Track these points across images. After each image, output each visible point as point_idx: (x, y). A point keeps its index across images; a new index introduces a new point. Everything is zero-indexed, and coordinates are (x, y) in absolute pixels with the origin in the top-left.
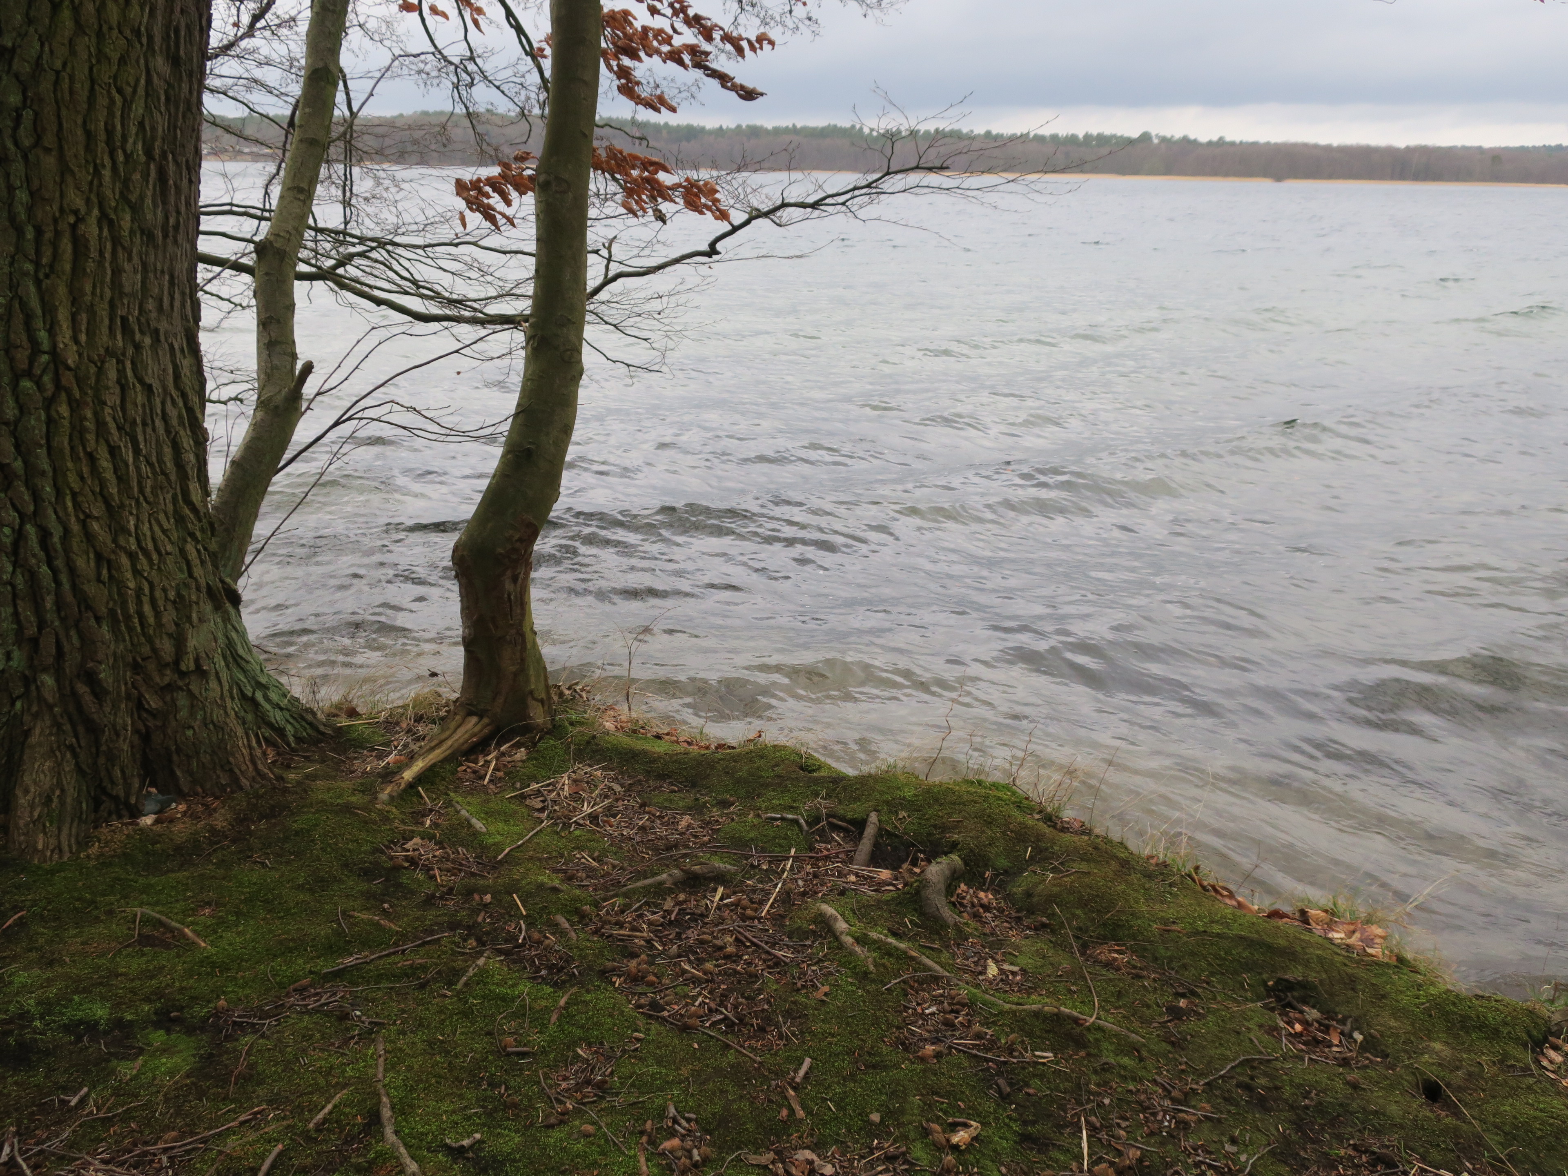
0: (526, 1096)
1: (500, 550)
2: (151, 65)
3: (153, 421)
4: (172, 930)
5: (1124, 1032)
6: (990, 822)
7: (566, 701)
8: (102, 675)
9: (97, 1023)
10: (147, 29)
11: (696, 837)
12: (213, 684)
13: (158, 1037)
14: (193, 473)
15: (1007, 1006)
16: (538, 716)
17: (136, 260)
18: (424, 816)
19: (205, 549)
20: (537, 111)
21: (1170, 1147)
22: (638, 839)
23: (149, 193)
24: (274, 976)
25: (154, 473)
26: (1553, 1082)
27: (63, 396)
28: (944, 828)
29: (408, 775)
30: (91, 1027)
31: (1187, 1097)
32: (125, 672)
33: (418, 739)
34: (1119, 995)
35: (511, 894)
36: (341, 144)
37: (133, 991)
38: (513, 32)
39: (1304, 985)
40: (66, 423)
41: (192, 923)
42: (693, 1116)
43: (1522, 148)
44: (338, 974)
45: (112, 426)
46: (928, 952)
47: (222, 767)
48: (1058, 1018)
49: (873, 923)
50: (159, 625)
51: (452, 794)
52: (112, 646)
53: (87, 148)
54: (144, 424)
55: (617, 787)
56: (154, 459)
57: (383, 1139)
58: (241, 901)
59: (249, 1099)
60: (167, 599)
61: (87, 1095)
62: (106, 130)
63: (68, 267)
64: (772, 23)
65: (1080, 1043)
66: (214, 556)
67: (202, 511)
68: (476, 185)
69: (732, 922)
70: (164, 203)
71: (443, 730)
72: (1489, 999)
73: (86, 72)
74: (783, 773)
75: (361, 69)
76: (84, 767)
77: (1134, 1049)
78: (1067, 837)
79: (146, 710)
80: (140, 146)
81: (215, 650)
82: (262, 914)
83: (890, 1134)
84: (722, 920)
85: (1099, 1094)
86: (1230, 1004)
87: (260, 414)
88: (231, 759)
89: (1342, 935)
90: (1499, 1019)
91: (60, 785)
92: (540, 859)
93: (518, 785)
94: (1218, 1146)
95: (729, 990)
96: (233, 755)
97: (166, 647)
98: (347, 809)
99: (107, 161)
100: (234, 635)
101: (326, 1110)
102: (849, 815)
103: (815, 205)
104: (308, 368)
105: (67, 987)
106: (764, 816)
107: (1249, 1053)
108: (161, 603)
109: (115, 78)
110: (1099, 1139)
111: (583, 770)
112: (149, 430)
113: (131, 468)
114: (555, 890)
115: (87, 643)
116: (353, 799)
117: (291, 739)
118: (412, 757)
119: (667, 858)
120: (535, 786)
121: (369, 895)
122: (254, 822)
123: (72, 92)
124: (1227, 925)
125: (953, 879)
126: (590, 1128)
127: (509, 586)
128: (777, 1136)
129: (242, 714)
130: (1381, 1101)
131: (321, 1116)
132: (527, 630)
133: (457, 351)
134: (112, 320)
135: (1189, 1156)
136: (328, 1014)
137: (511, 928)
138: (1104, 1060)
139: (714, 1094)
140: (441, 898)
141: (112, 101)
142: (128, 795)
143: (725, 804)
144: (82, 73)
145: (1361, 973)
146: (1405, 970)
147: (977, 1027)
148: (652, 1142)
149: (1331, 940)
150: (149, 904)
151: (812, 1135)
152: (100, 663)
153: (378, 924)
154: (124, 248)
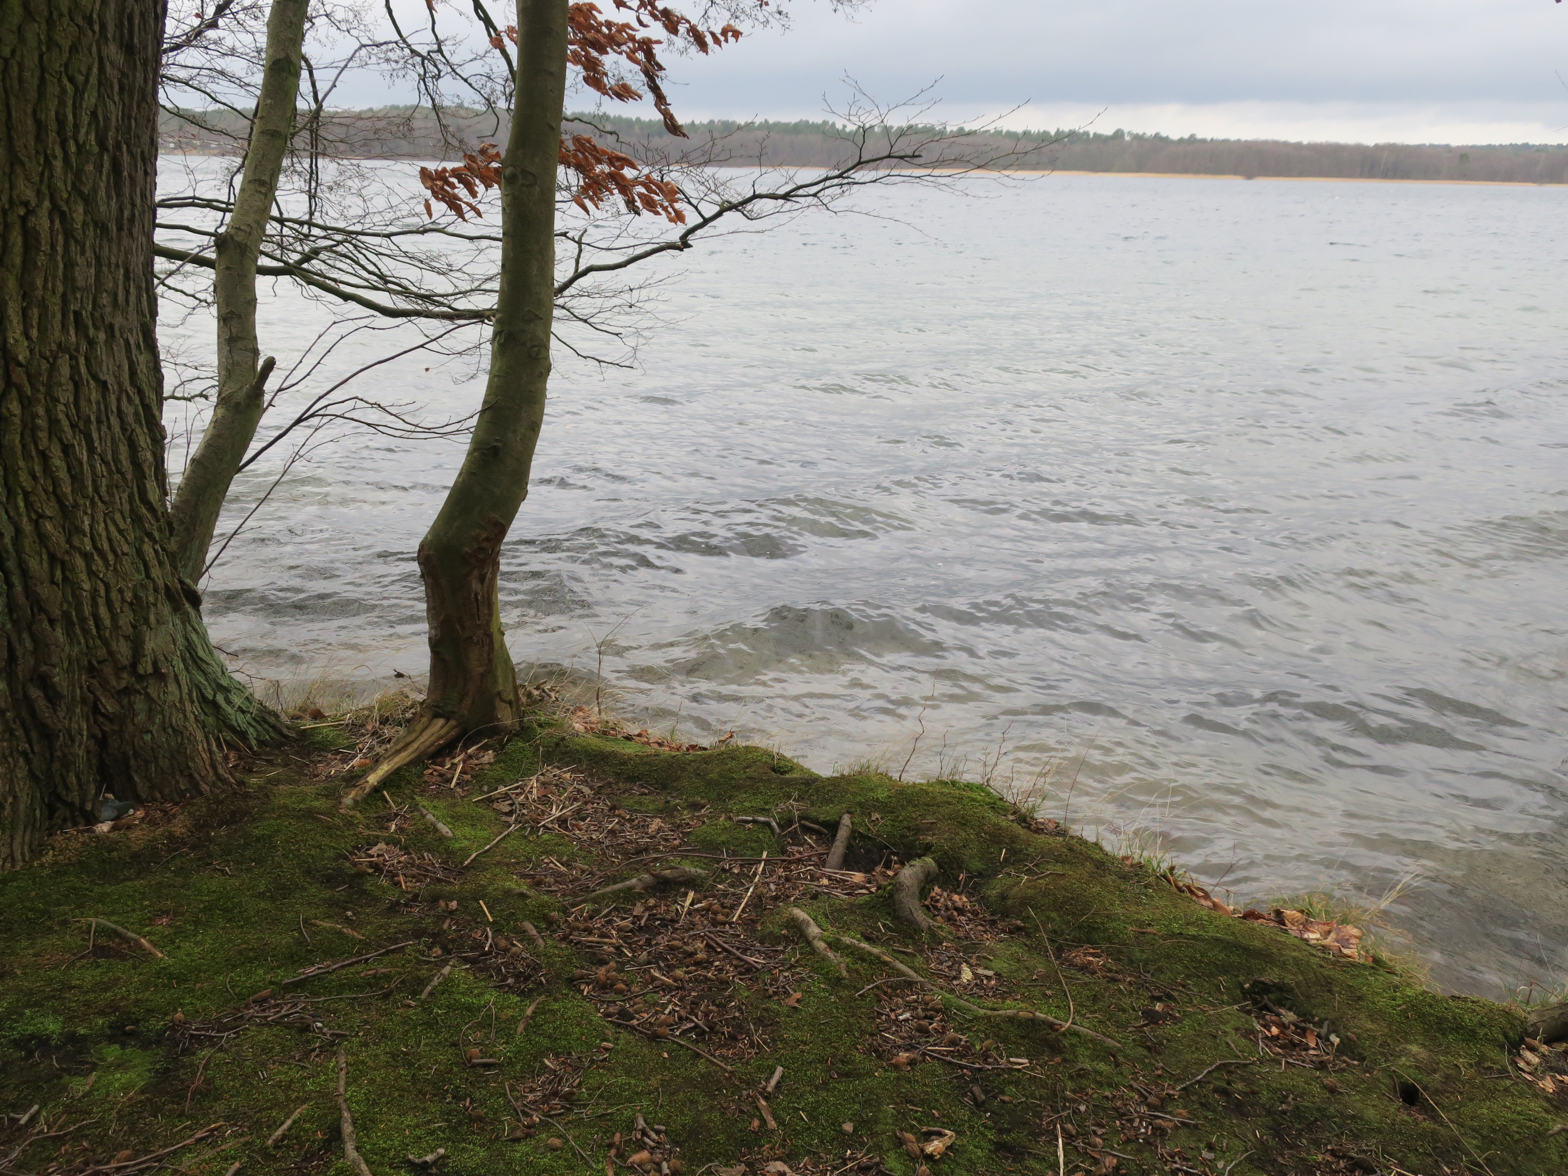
0: (492, 1109)
1: (467, 549)
2: (104, 53)
3: (108, 419)
4: (127, 940)
5: (1100, 1037)
6: (964, 823)
7: (535, 702)
8: (56, 679)
9: (49, 1038)
10: (99, 16)
11: (666, 840)
12: (172, 687)
13: (112, 1052)
14: (150, 472)
15: (982, 1012)
16: (506, 718)
17: (89, 253)
18: (389, 820)
19: (163, 549)
20: (502, 104)
21: (1146, 1154)
22: (607, 843)
23: (103, 185)
24: (232, 987)
25: (110, 472)
26: (1530, 1084)
27: (14, 393)
28: (918, 830)
29: (373, 779)
30: (43, 1042)
31: (1165, 1102)
32: (80, 675)
33: (382, 742)
34: (1095, 999)
35: (477, 901)
36: (306, 134)
37: (87, 1004)
38: (481, 24)
39: (1280, 988)
40: (17, 420)
41: (149, 933)
42: (663, 1128)
43: (1490, 147)
44: (298, 985)
45: (65, 423)
46: (901, 957)
47: (181, 772)
48: (1033, 1023)
49: (846, 928)
50: (116, 627)
51: (418, 798)
52: (67, 649)
53: (38, 138)
54: (99, 421)
55: (586, 790)
56: (109, 457)
57: (344, 1156)
58: (200, 911)
59: (206, 1115)
60: (123, 600)
61: (38, 1112)
62: (57, 119)
63: (18, 261)
64: (742, 17)
65: (1055, 1048)
66: (172, 556)
67: (160, 510)
68: (441, 175)
69: (703, 927)
70: (118, 195)
71: (409, 733)
72: (1465, 1000)
73: (36, 60)
74: (755, 775)
75: (326, 61)
76: (38, 773)
77: (1110, 1055)
78: (1042, 838)
79: (103, 715)
80: (92, 137)
81: (174, 653)
82: (222, 923)
83: (863, 1144)
84: (692, 926)
85: (1074, 1101)
86: (1205, 1007)
87: (220, 412)
88: (191, 764)
89: (1318, 936)
90: (1476, 1020)
91: (12, 792)
92: (507, 865)
93: (485, 788)
94: (1195, 1153)
95: (701, 998)
96: (193, 760)
97: (123, 650)
98: (310, 814)
99: (58, 151)
100: (194, 637)
101: (285, 1126)
102: (822, 818)
103: (786, 197)
104: (270, 364)
105: (18, 1001)
106: (735, 819)
107: (1226, 1057)
108: (117, 605)
109: (66, 66)
110: (1076, 1147)
111: (552, 772)
112: (104, 428)
113: (85, 466)
114: (523, 896)
115: (40, 645)
116: (317, 804)
117: (254, 743)
118: (377, 761)
119: (637, 862)
120: (502, 789)
121: (331, 903)
122: (214, 828)
123: (21, 80)
124: (1203, 927)
125: (928, 881)
126: (557, 1142)
127: (475, 585)
128: (749, 1148)
129: (202, 717)
130: (1358, 1105)
131: (279, 1132)
132: (494, 630)
133: (422, 346)
134: (64, 315)
135: (1166, 1163)
136: (289, 1026)
137: (478, 934)
138: (1080, 1066)
139: (684, 1105)
140: (406, 905)
141: (64, 91)
142: (83, 802)
143: (696, 807)
144: (31, 61)
145: (1337, 975)
146: (1381, 972)
147: (951, 1034)
148: (621, 1155)
149: (1307, 940)
150: (104, 914)
151: (784, 1146)
152: (54, 666)
153: (340, 933)
154: (77, 241)
